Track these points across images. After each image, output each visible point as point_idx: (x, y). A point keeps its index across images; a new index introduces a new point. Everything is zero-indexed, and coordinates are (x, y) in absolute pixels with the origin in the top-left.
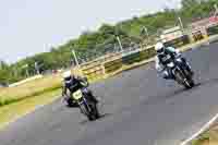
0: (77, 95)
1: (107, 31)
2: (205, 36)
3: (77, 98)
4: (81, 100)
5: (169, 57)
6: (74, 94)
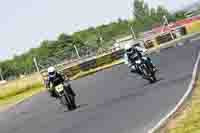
0: (59, 88)
1: (65, 40)
2: (155, 44)
3: (59, 91)
4: (62, 92)
6: (57, 88)
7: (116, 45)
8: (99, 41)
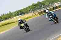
1: (39, 3)
3: (22, 26)
5: (50, 14)
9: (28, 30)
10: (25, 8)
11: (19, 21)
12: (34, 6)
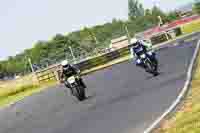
7: (111, 46)
8: (93, 41)
9: (82, 97)
10: (14, 55)
11: (66, 66)
12: (45, 51)
